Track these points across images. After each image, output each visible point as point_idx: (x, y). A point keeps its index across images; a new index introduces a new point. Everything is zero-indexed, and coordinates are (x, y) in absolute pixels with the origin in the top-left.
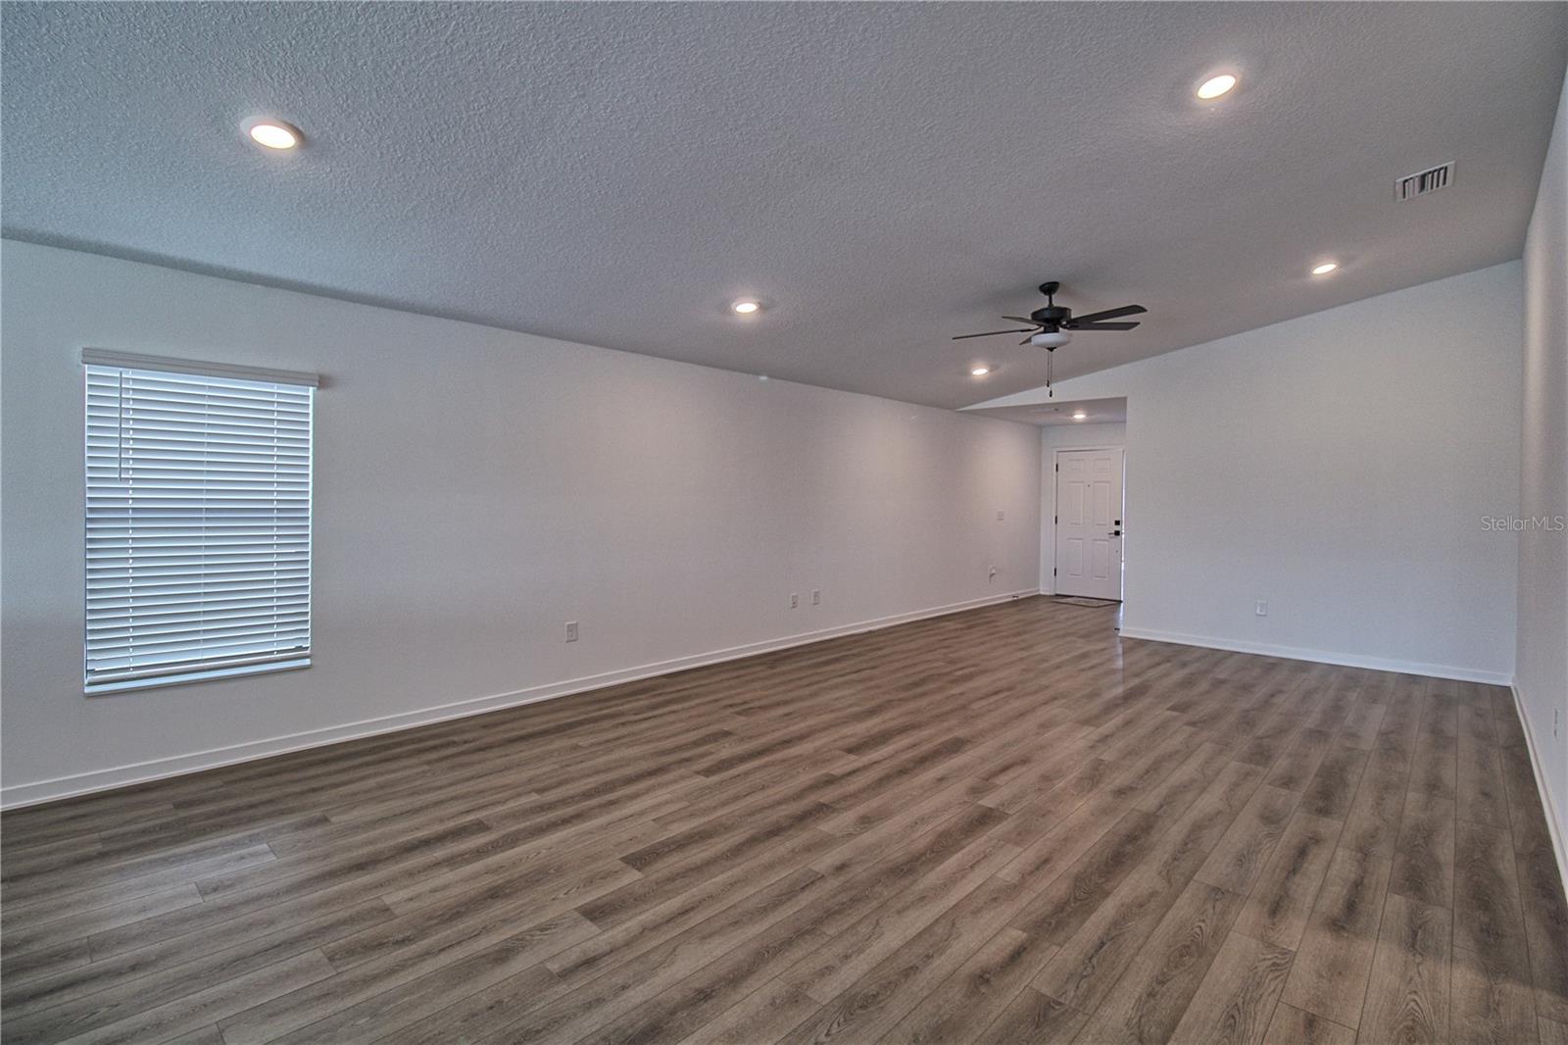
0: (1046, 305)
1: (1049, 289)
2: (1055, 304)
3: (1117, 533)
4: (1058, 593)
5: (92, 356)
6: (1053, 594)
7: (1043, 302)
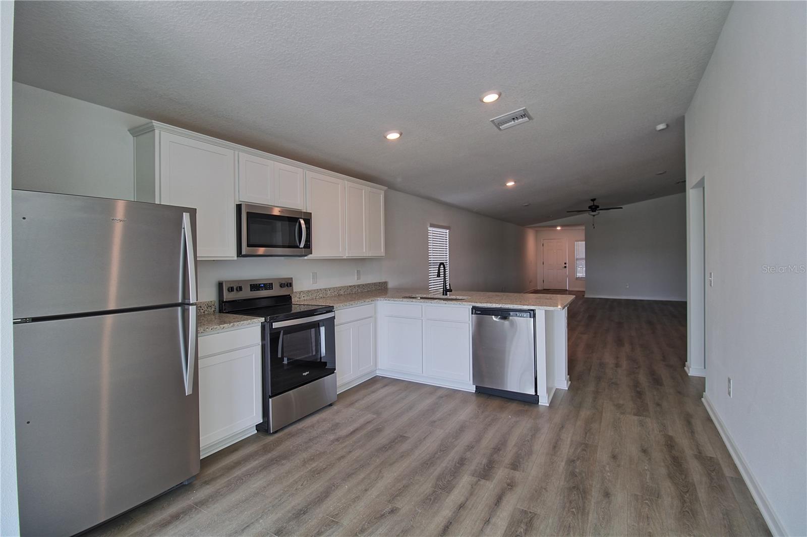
0: (592, 204)
1: (593, 200)
2: (595, 204)
3: (565, 267)
4: (545, 288)
5: (432, 226)
6: (542, 289)
7: (591, 204)
